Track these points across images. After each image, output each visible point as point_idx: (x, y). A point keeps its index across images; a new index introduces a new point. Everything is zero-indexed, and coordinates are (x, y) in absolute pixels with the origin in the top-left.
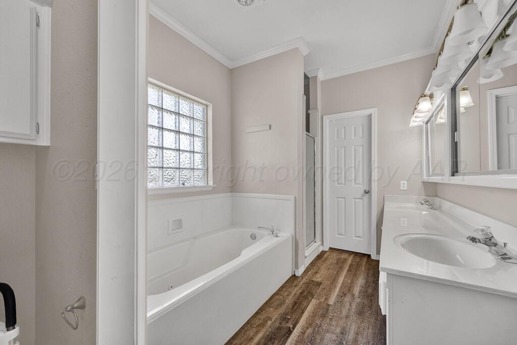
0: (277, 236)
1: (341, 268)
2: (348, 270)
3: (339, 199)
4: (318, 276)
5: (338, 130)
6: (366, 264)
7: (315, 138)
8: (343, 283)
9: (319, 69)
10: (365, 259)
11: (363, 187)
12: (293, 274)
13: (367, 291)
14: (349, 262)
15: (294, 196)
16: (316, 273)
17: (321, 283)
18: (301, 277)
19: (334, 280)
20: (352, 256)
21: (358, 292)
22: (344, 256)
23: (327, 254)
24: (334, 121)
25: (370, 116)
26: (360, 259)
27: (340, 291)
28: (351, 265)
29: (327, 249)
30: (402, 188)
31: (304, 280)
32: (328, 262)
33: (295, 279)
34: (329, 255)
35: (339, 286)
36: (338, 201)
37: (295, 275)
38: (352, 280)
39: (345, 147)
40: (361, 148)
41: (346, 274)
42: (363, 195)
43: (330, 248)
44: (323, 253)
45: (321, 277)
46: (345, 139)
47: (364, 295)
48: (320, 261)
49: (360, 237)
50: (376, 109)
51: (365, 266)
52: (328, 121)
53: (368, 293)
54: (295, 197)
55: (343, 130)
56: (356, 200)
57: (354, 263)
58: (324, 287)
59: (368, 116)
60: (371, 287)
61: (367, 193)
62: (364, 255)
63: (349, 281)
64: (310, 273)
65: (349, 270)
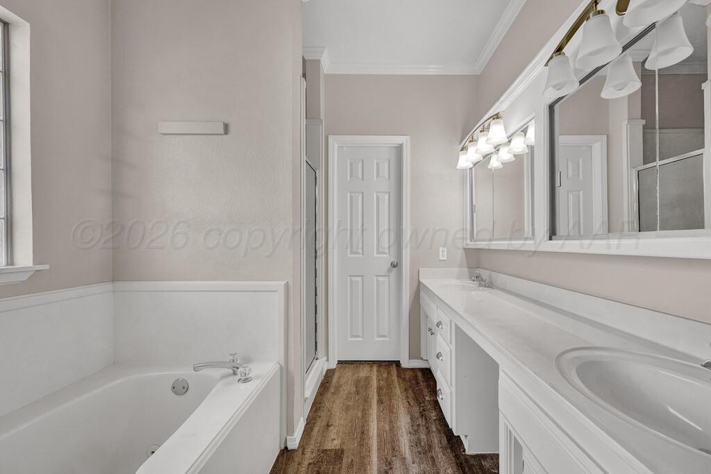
0: (246, 380)
1: (366, 400)
2: (378, 402)
3: (354, 279)
4: (333, 433)
5: (351, 164)
6: (398, 381)
7: (317, 172)
8: (379, 435)
9: (324, 47)
10: (394, 370)
11: (388, 258)
12: (283, 448)
13: (419, 441)
14: (374, 383)
15: (283, 283)
16: (328, 426)
17: (342, 451)
18: (301, 450)
19: (363, 433)
20: (375, 369)
21: (407, 447)
22: (363, 372)
23: (337, 375)
24: (345, 149)
25: (399, 149)
26: (388, 373)
27: (379, 458)
28: (379, 389)
29: (333, 365)
30: (441, 258)
31: (309, 457)
32: (343, 393)
33: (288, 459)
34: (340, 378)
35: (374, 443)
36: (351, 281)
37: (286, 448)
38: (391, 421)
39: (363, 193)
40: (387, 197)
41: (377, 411)
42: (389, 271)
43: (340, 362)
44: (329, 374)
45: (338, 433)
46: (363, 179)
47: (419, 452)
48: (329, 395)
49: (384, 336)
50: (408, 137)
51: (399, 384)
52: (336, 145)
53: (423, 444)
54: (287, 285)
55: (360, 164)
56: (380, 279)
57: (381, 382)
58: (350, 460)
59: (397, 147)
60: (421, 428)
61: (395, 266)
62: (390, 363)
63: (387, 428)
64: (316, 429)
65: (380, 402)
